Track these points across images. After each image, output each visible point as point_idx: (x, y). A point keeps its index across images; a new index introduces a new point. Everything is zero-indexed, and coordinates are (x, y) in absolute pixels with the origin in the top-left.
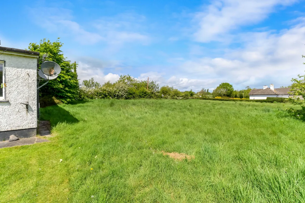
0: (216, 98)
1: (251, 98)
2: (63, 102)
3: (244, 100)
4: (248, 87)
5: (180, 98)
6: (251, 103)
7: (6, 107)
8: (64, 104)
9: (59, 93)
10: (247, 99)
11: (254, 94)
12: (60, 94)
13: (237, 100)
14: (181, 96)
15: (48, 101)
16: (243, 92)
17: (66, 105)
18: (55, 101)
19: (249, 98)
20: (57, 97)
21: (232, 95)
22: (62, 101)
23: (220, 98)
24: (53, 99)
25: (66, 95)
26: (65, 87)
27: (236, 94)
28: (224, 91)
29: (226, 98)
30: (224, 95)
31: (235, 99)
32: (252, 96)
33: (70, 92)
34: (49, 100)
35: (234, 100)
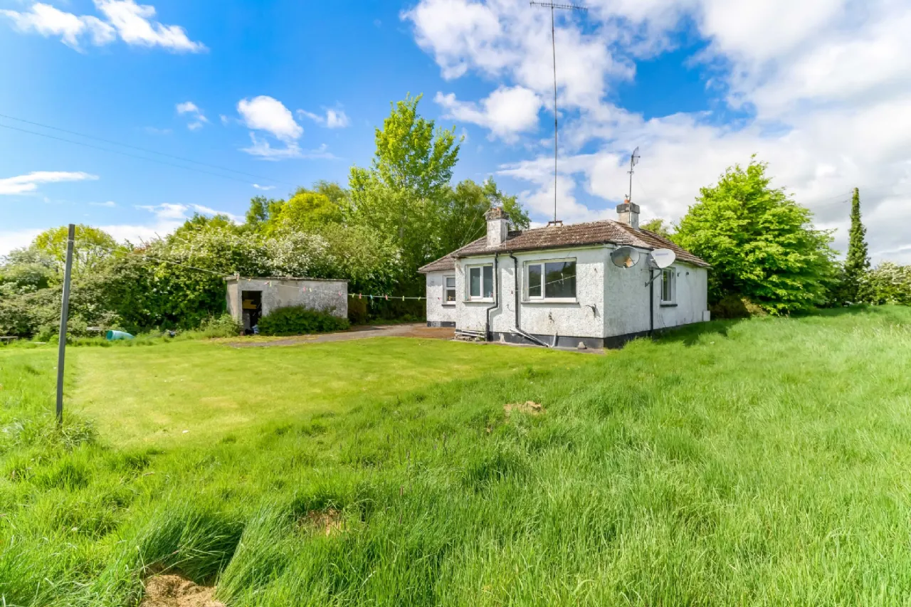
2: (768, 312)
7: (577, 309)
8: (769, 317)
9: (759, 289)
12: (759, 292)
15: (732, 307)
17: (774, 319)
18: (747, 307)
20: (753, 298)
22: (764, 310)
24: (742, 303)
25: (775, 294)
26: (769, 276)
33: (785, 286)
34: (736, 304)
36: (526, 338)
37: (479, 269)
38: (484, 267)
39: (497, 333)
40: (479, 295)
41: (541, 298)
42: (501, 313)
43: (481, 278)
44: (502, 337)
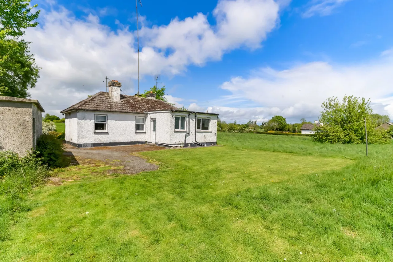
0: (269, 132)
1: (303, 133)
3: (296, 134)
4: (303, 119)
5: (236, 131)
6: (302, 137)
10: (300, 134)
11: (305, 129)
13: (289, 135)
14: (236, 130)
16: (296, 126)
19: (301, 133)
21: (285, 129)
23: (273, 132)
27: (289, 128)
28: (276, 125)
29: (279, 132)
30: (277, 129)
31: (287, 133)
32: (304, 130)
35: (287, 135)
36: (198, 144)
37: (179, 117)
38: (181, 117)
39: (188, 144)
40: (179, 129)
41: (200, 130)
42: (189, 136)
43: (180, 121)
44: (189, 145)
